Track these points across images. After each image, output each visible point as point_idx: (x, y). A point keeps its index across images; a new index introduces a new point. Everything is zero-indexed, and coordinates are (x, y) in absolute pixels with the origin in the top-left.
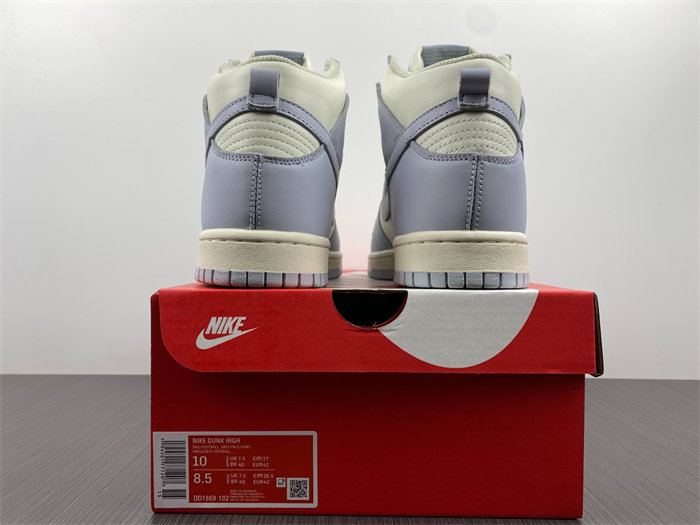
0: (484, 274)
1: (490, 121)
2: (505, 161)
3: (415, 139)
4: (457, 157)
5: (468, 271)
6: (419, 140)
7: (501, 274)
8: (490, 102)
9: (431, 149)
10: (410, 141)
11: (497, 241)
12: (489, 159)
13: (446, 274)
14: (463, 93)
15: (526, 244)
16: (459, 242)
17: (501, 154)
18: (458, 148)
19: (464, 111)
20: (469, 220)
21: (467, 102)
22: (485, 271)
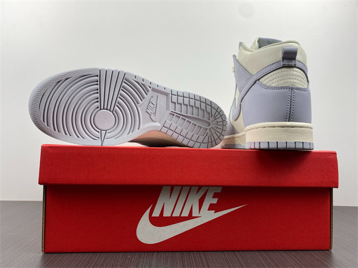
0: (295, 142)
1: (296, 71)
2: (304, 90)
3: (258, 80)
4: (281, 88)
5: (288, 141)
6: (261, 80)
7: (303, 143)
8: (297, 62)
9: (268, 84)
10: (256, 81)
11: (301, 127)
12: (297, 89)
13: (277, 142)
14: (284, 58)
15: (312, 128)
16: (283, 127)
17: (302, 87)
18: (282, 83)
19: (284, 67)
20: (288, 117)
21: (286, 62)
22: (296, 141)
